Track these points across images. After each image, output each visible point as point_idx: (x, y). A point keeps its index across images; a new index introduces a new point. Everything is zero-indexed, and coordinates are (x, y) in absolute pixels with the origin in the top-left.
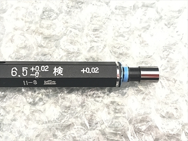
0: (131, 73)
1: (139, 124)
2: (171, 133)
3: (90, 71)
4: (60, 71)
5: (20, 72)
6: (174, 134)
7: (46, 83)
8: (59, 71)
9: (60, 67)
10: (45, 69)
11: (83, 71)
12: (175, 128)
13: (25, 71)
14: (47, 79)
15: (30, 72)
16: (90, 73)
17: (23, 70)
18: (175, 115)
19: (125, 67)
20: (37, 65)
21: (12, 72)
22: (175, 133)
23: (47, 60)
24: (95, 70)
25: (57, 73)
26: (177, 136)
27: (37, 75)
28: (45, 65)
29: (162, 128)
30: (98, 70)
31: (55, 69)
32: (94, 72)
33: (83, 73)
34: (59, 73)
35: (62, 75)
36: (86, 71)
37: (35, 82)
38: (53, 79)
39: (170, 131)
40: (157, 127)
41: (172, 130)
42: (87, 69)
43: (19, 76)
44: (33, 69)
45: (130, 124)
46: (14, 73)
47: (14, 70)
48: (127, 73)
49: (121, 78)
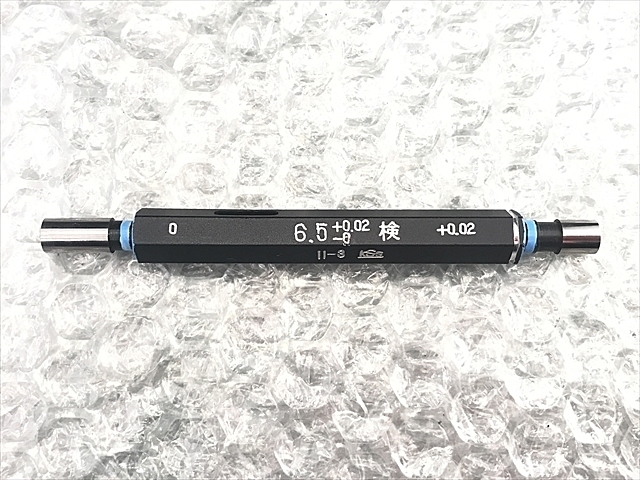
0: (542, 234)
1: (474, 395)
2: (541, 408)
3: (457, 231)
4: (393, 230)
5: (311, 232)
6: (548, 410)
7: (363, 255)
8: (390, 231)
9: (392, 223)
10: (362, 226)
11: (442, 230)
12: (549, 395)
13: (322, 231)
14: (366, 248)
15: (332, 233)
16: (457, 234)
17: (318, 229)
18: (548, 367)
19: (530, 222)
20: (346, 218)
21: (296, 233)
22: (551, 408)
23: (367, 206)
24: (468, 229)
25: (387, 235)
26: (556, 413)
27: (346, 240)
28: (362, 218)
29: (522, 399)
30: (473, 228)
31: (383, 226)
32: (464, 233)
33: (443, 234)
34: (392, 235)
35: (398, 239)
36: (448, 230)
37: (341, 254)
38: (377, 248)
39: (538, 403)
40: (511, 398)
41: (544, 403)
42: (449, 226)
43: (311, 241)
44: (337, 227)
45: (453, 397)
46: (300, 235)
47: (300, 228)
48: (533, 234)
49: (522, 246)
